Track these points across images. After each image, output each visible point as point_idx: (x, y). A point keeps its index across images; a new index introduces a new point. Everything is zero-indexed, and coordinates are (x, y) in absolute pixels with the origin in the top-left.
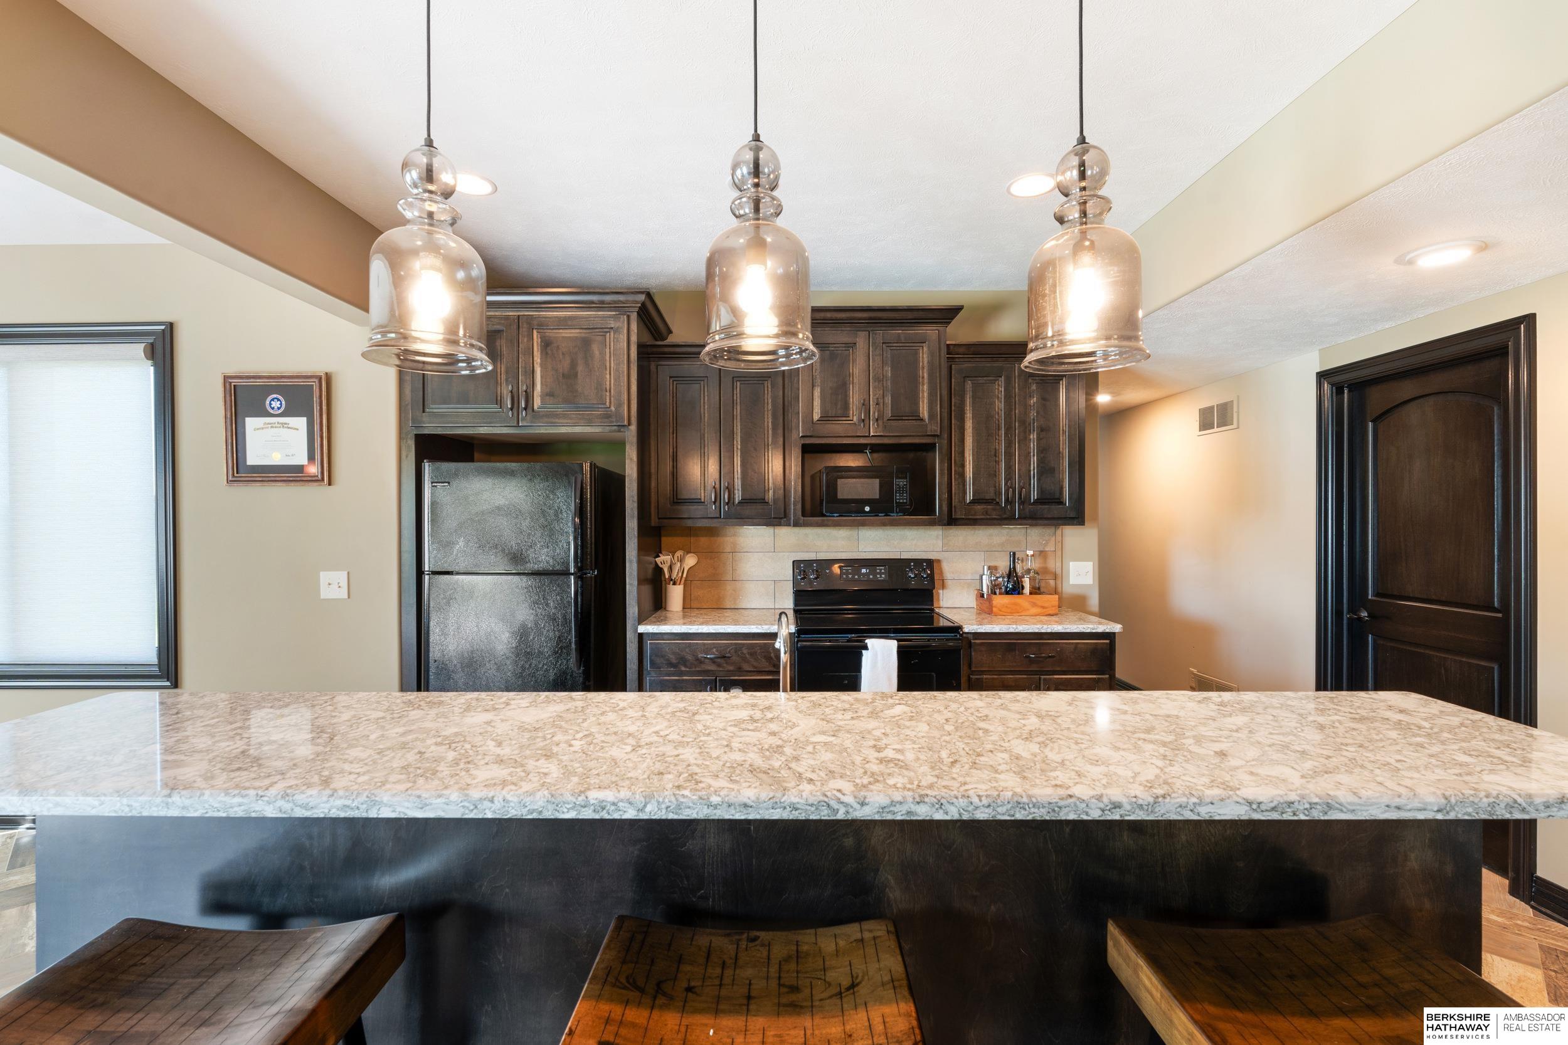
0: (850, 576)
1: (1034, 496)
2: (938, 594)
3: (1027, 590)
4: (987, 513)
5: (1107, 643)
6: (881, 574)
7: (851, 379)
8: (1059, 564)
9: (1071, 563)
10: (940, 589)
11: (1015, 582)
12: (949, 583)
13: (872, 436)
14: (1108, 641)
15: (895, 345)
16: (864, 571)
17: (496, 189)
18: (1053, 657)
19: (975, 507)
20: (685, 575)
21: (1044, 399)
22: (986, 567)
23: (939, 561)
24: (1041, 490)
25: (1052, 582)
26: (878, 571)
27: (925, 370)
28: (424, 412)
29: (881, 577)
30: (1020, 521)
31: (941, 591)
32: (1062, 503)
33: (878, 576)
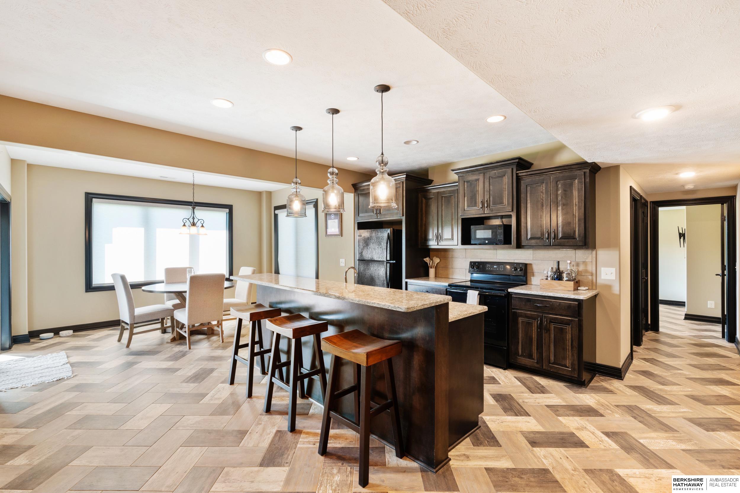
0: (489, 268)
1: (560, 235)
2: (531, 278)
3: (565, 279)
4: (537, 243)
5: (576, 304)
6: (501, 268)
7: (478, 192)
8: (594, 269)
9: (602, 268)
10: (532, 276)
11: (558, 275)
12: (535, 274)
13: (486, 213)
14: (577, 303)
15: (494, 177)
16: (495, 267)
17: (358, 158)
18: (548, 307)
19: (532, 241)
20: (435, 265)
21: (565, 191)
22: (550, 268)
23: (531, 264)
24: (563, 233)
25: (590, 277)
26: (501, 267)
27: (506, 185)
28: (359, 216)
29: (501, 269)
30: (554, 247)
31: (532, 278)
32: (575, 238)
33: (500, 269)
